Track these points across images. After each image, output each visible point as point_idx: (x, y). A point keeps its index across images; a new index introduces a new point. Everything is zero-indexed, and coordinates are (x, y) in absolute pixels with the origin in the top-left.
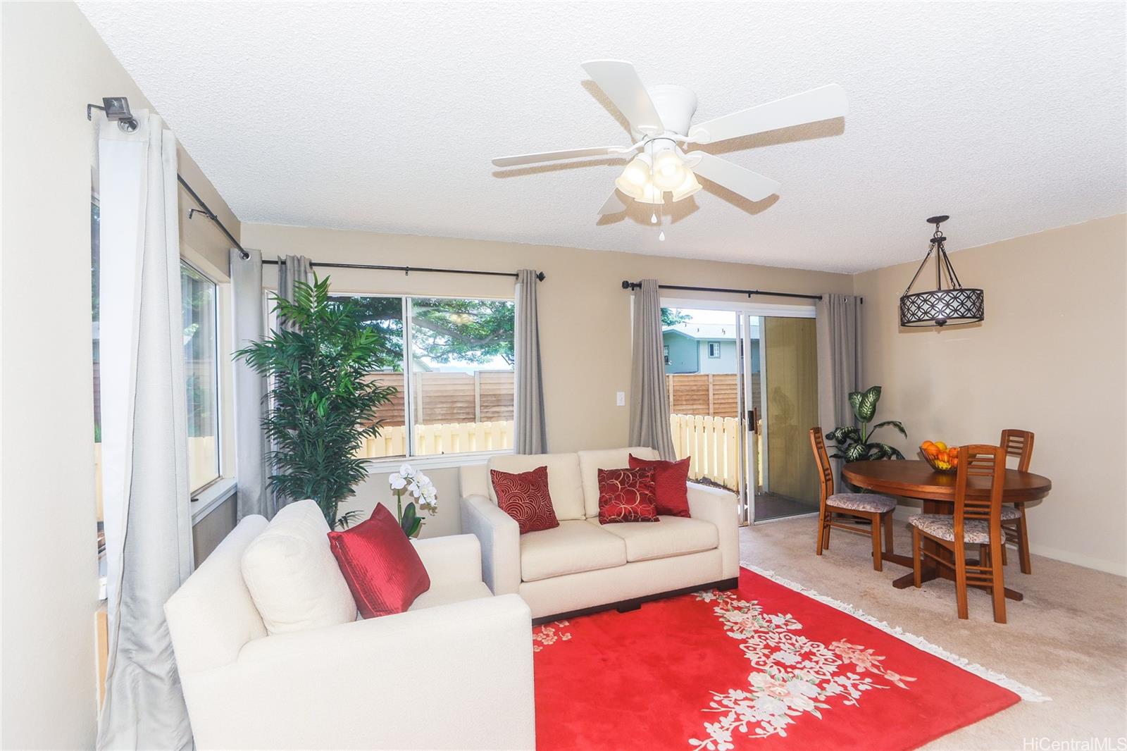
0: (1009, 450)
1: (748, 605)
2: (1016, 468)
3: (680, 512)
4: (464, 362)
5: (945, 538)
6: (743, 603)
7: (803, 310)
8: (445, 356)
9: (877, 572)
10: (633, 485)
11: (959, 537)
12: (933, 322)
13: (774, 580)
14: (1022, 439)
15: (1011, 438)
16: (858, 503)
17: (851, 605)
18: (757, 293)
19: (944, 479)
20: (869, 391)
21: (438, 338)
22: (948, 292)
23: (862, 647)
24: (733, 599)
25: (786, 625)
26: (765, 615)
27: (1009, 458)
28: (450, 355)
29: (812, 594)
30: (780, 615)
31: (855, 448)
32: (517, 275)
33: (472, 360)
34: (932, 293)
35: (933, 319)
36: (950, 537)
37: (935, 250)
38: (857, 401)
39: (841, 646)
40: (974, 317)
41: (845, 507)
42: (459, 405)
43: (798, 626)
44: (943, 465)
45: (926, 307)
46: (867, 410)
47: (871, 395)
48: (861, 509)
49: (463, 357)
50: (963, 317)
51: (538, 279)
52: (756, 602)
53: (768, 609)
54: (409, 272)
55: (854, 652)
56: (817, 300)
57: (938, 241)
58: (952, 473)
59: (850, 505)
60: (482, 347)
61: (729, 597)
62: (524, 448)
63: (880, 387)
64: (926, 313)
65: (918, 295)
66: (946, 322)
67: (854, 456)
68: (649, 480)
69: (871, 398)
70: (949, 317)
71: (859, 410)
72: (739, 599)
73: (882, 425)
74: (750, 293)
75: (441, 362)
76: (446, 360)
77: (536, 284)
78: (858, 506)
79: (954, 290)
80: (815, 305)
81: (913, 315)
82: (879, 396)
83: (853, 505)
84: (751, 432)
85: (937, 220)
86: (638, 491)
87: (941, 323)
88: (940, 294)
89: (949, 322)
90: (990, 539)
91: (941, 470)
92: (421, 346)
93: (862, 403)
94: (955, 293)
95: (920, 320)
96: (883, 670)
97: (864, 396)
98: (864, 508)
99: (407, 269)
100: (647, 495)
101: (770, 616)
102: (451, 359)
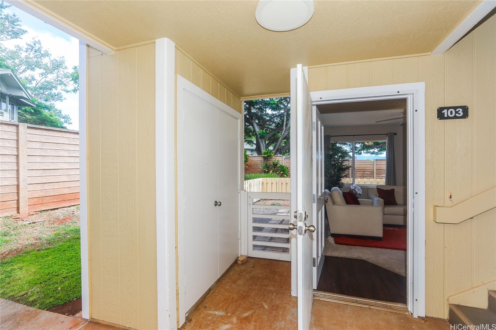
4: (369, 155)
8: (360, 152)
21: (356, 144)
28: (362, 151)
32: (387, 134)
33: (372, 153)
42: (367, 173)
49: (368, 152)
51: (394, 135)
54: (355, 136)
60: (378, 148)
62: (388, 182)
75: (358, 154)
76: (360, 154)
77: (393, 136)
92: (349, 148)
99: (354, 135)
102: (362, 153)
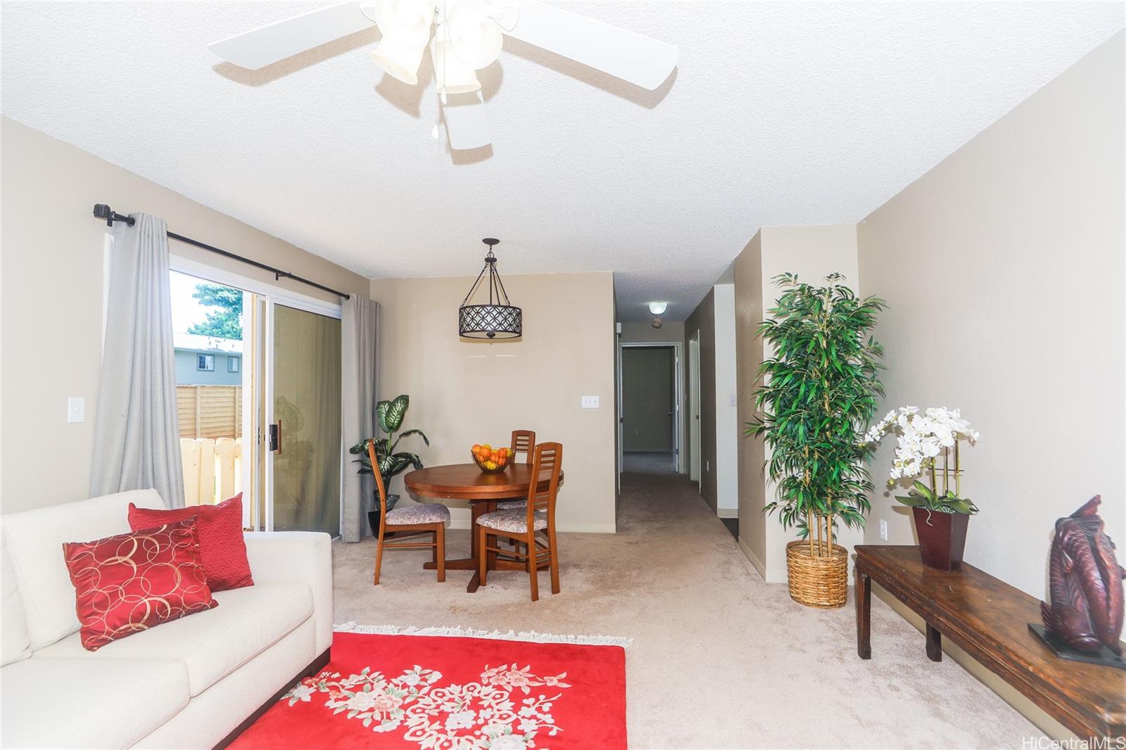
0: (518, 447)
1: (362, 678)
2: (525, 462)
3: (239, 582)
5: (519, 532)
6: (354, 679)
7: (326, 307)
9: (441, 584)
10: (165, 556)
11: (530, 527)
12: (484, 335)
13: (359, 632)
14: (527, 438)
15: (519, 438)
16: (423, 515)
17: (459, 627)
18: (290, 276)
19: (492, 479)
20: (397, 400)
22: (495, 307)
23: (505, 667)
24: (338, 680)
25: (425, 680)
26: (393, 680)
27: (518, 454)
29: (410, 631)
30: (407, 671)
31: (386, 460)
34: (483, 307)
35: (483, 330)
36: (523, 529)
37: (488, 268)
38: (383, 411)
39: (488, 674)
40: (514, 332)
41: (409, 523)
43: (436, 676)
44: (491, 466)
45: (478, 319)
46: (394, 419)
47: (399, 404)
48: (427, 521)
50: (506, 331)
52: (367, 669)
53: (391, 673)
55: (504, 675)
56: (343, 298)
57: (491, 261)
58: (499, 472)
59: (415, 520)
61: (329, 679)
63: (408, 396)
64: (478, 324)
65: (473, 307)
66: (494, 335)
67: (386, 468)
68: (192, 540)
69: (399, 407)
70: (495, 330)
71: (386, 420)
72: (345, 675)
73: (407, 434)
74: (279, 274)
78: (424, 519)
79: (499, 306)
80: (340, 304)
81: (468, 325)
82: (408, 405)
83: (419, 519)
84: (272, 452)
85: (491, 242)
86: (177, 566)
87: (491, 335)
88: (489, 308)
89: (498, 335)
90: (548, 523)
91: (488, 470)
93: (389, 413)
94: (500, 309)
95: (473, 331)
96: (540, 680)
97: (392, 405)
98: (430, 520)
100: (192, 567)
101: (399, 678)
